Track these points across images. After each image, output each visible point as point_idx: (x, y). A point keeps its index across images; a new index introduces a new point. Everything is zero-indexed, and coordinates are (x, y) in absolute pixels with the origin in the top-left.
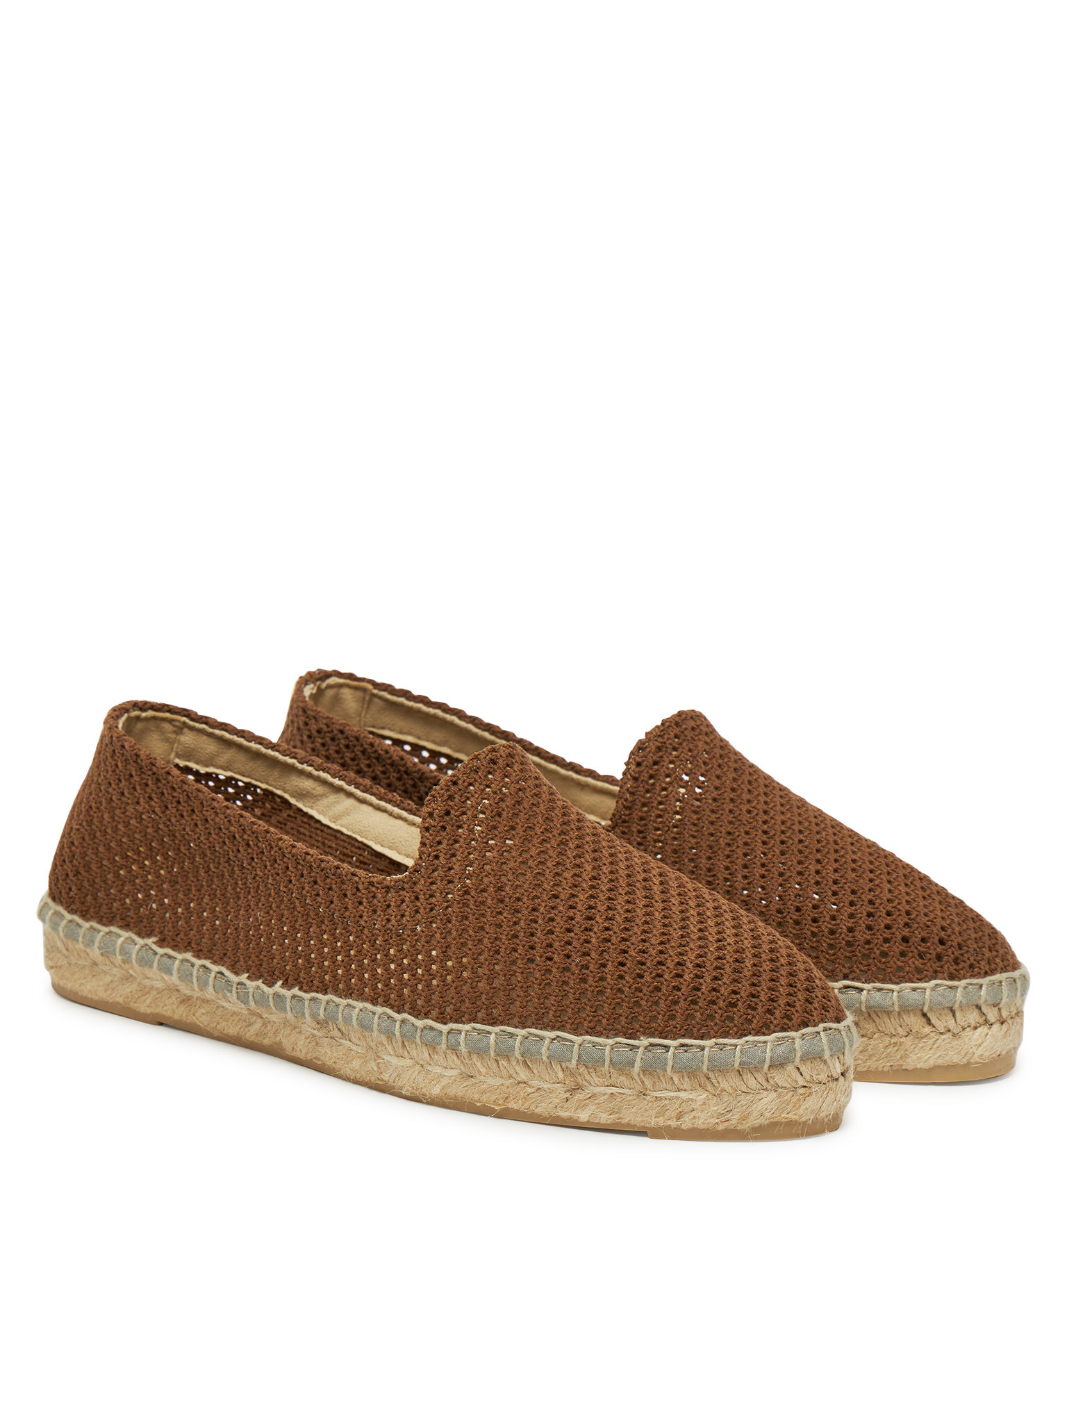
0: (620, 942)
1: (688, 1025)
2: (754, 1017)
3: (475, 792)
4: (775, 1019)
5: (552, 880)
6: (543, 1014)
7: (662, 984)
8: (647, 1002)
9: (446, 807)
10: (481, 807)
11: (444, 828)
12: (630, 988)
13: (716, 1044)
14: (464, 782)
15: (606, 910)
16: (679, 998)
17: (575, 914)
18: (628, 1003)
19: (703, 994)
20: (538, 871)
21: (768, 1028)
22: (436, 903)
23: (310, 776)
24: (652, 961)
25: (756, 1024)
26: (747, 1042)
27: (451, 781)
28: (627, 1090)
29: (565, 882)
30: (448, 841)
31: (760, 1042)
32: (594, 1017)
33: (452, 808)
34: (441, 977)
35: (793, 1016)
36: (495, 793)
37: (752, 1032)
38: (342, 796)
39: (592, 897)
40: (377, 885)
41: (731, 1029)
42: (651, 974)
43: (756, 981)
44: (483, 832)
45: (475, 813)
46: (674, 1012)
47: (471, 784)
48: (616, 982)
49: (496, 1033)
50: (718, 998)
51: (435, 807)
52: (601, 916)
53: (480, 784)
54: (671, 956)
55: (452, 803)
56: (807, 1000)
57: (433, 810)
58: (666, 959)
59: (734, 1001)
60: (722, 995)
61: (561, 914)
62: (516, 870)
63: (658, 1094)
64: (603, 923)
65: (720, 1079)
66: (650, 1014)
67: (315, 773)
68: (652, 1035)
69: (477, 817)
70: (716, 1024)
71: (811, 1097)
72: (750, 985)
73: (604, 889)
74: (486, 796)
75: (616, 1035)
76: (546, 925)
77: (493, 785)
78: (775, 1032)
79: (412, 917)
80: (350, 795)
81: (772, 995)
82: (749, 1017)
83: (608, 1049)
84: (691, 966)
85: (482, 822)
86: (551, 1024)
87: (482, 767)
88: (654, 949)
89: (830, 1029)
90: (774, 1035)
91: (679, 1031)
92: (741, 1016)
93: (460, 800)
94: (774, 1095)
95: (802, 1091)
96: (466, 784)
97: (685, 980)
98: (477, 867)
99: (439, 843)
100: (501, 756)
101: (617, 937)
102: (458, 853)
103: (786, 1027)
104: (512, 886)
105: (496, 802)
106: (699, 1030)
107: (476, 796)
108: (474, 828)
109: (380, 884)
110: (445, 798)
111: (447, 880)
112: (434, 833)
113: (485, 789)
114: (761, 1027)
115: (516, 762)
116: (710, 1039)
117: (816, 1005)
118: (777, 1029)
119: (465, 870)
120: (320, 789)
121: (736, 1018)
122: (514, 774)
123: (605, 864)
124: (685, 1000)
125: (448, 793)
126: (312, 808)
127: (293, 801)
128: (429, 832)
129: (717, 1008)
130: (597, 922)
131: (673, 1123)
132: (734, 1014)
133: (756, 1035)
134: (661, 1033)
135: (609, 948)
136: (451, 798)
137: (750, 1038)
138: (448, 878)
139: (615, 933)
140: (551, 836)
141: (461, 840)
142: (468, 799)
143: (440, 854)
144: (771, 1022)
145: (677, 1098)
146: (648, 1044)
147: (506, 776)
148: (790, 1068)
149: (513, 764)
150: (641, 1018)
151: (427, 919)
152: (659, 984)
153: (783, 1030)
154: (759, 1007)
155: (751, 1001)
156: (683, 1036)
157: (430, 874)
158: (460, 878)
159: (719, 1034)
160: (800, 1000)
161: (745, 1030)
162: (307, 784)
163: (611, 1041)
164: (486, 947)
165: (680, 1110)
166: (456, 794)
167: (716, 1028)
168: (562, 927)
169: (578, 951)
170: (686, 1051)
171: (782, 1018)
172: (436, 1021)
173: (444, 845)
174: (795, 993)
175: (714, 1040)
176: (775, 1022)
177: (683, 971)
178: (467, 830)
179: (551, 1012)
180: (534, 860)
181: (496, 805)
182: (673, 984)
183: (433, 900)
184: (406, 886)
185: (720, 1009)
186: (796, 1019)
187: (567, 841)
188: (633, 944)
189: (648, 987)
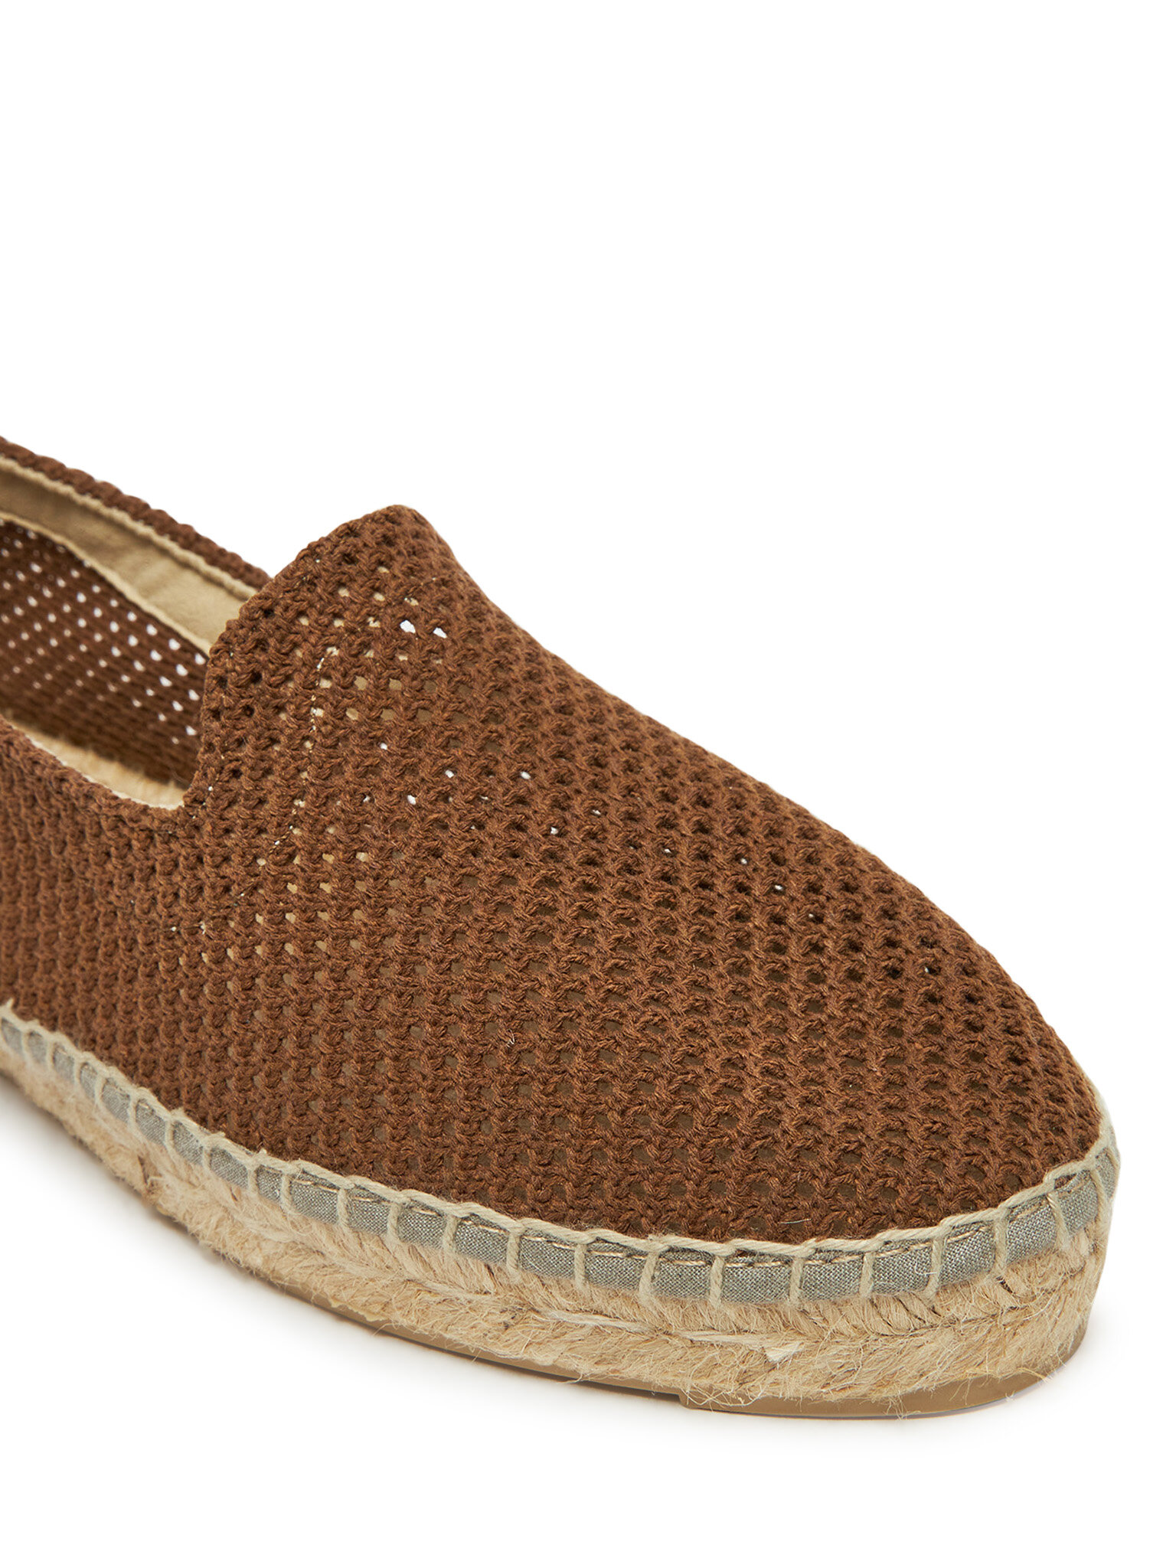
0: (604, 1000)
1: (754, 1206)
2: (899, 1181)
3: (311, 632)
4: (947, 1180)
5: (463, 838)
6: (441, 1158)
7: (695, 1107)
8: (660, 1149)
9: (252, 666)
10: (323, 666)
11: (248, 710)
12: (623, 1113)
13: (818, 1251)
14: (286, 609)
15: (576, 918)
16: (731, 1142)
17: (509, 926)
18: (620, 1149)
19: (785, 1132)
20: (435, 816)
21: (933, 1204)
22: (234, 878)
23: (97, 515)
24: (674, 1052)
25: (906, 1199)
26: (887, 1243)
27: (261, 608)
28: (628, 1324)
29: (491, 844)
30: (258, 739)
31: (915, 1242)
32: (546, 1175)
33: (265, 668)
34: (241, 1044)
35: (986, 1168)
36: (352, 631)
37: (899, 1217)
38: (152, 555)
39: (548, 881)
40: (131, 825)
41: (849, 1214)
42: (670, 1082)
43: (894, 1100)
44: (325, 723)
45: (311, 677)
46: (721, 1176)
47: (301, 613)
48: (593, 1097)
49: (348, 1191)
50: (818, 1142)
51: (229, 666)
52: (565, 934)
53: (321, 613)
54: (715, 1045)
55: (262, 658)
56: (1014, 1115)
57: (227, 672)
58: (704, 1050)
59: (853, 1147)
60: (826, 1135)
61: (478, 926)
62: (392, 811)
63: (698, 1336)
64: (568, 952)
65: (829, 1315)
66: (669, 1178)
67: (106, 511)
68: (674, 1228)
69: (315, 687)
70: (815, 1205)
71: (1028, 1327)
72: (883, 1111)
73: (574, 863)
74: (332, 639)
75: (596, 1222)
76: (447, 950)
77: (347, 614)
78: (948, 1213)
79: (192, 902)
80: (164, 552)
81: (935, 1123)
82: (890, 1182)
83: (579, 1253)
84: (756, 1072)
85: (326, 699)
86: (457, 1182)
87: (323, 573)
88: (677, 1024)
89: (1069, 1178)
90: (948, 1221)
91: (733, 1220)
92: (872, 1181)
93: (278, 651)
94: (948, 1336)
95: (1008, 1318)
96: (290, 614)
97: (746, 1102)
98: (313, 803)
99: (240, 742)
100: (365, 545)
101: (597, 990)
102: (277, 767)
103: (972, 1196)
104: (381, 849)
105: (353, 652)
106: (778, 1219)
107: (313, 640)
108: (309, 711)
109: (136, 822)
110: (249, 645)
111: (256, 827)
112: (228, 723)
113: (331, 623)
114: (917, 1204)
115: (399, 553)
116: (805, 1239)
117: (1036, 1125)
118: (953, 1205)
119: (291, 805)
120: (117, 540)
121: (860, 1189)
122: (393, 584)
123: (578, 792)
124: (746, 1147)
125: (256, 635)
126: (111, 568)
127: (81, 554)
128: (218, 719)
129: (817, 1166)
130: (555, 949)
131: (731, 1388)
132: (856, 1177)
133: (906, 1225)
134: (694, 1223)
135: (580, 1015)
136: (261, 644)
137: (893, 1234)
138: (258, 822)
139: (593, 978)
140: (466, 728)
141: (283, 739)
142: (296, 645)
143: (243, 769)
144: (940, 1190)
145: (737, 1346)
146: (667, 1248)
147: (378, 590)
148: (985, 1282)
149: (392, 558)
150: (647, 1188)
151: (218, 909)
152: (688, 1107)
153: (969, 1206)
154: (910, 1157)
155: (891, 1144)
156: (743, 1233)
157: (225, 809)
158: (279, 825)
159: (821, 1228)
160: (997, 1123)
161: (881, 1214)
162: (97, 530)
163: (585, 1237)
164: (325, 990)
165: (743, 1367)
166: (271, 636)
167: (816, 1213)
168: (481, 956)
169: (512, 1017)
170: (750, 1264)
171: (963, 1176)
172: (235, 1140)
173: (247, 749)
174: (985, 1104)
175: (812, 1242)
176: (948, 1189)
177: (740, 1080)
178: (295, 716)
179: (456, 1158)
180: (429, 790)
181: (352, 660)
182: (719, 1109)
183: (227, 870)
184: (180, 833)
185: (823, 1167)
186: (994, 1171)
187: (501, 736)
188: (632, 1008)
189: (664, 1114)
